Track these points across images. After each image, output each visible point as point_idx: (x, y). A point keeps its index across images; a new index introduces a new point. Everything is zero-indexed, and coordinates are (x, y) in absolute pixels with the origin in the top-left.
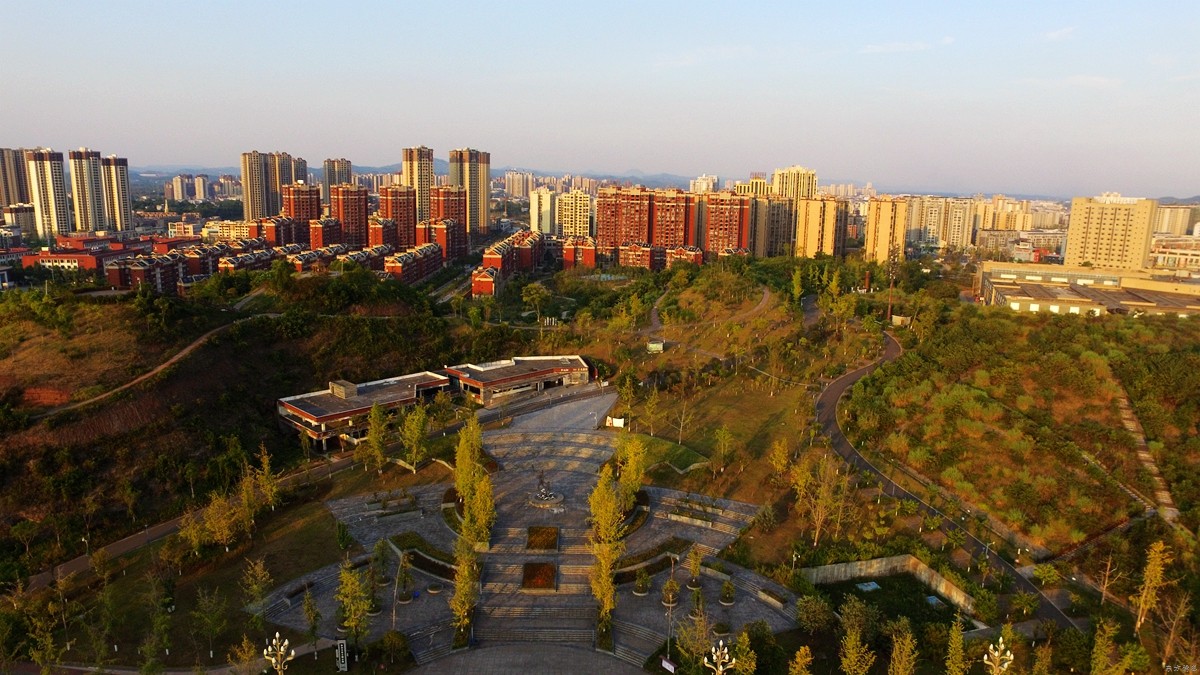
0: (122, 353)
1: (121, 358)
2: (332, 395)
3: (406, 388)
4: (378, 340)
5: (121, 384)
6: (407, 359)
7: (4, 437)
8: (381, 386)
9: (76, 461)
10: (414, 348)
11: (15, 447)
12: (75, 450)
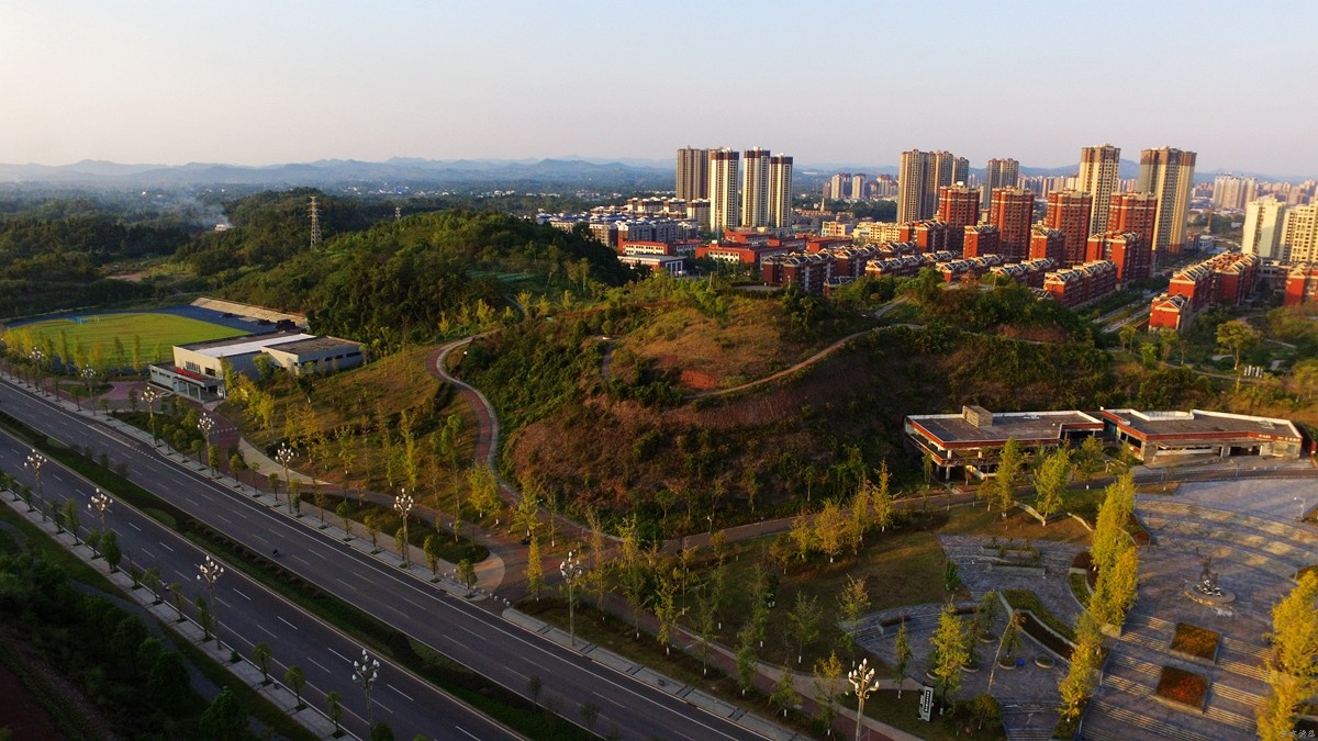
0: (766, 347)
1: (764, 352)
2: (964, 421)
3: (1049, 426)
4: (1025, 367)
5: (761, 377)
6: (1056, 394)
7: (661, 411)
8: (1020, 420)
9: (714, 444)
10: (1066, 381)
11: (668, 422)
12: (714, 434)
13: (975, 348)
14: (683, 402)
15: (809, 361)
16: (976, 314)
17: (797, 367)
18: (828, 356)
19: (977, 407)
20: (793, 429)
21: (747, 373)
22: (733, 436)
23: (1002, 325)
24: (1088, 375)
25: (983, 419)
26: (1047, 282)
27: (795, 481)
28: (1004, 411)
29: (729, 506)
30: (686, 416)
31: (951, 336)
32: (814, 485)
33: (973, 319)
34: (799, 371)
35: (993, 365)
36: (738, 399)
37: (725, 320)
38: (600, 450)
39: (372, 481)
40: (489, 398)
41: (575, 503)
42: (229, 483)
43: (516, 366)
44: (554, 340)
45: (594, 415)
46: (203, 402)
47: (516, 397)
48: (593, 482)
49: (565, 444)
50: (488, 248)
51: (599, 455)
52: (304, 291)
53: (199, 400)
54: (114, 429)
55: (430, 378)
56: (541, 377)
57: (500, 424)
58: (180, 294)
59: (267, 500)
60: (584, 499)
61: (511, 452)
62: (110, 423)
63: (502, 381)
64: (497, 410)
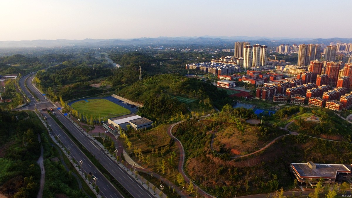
0: (254, 142)
1: (253, 144)
2: (307, 165)
3: (333, 170)
4: (328, 149)
5: (252, 152)
6: (337, 158)
7: (225, 161)
8: (324, 166)
9: (238, 172)
10: (340, 154)
11: (227, 164)
12: (238, 169)
13: (313, 142)
14: (231, 159)
15: (265, 147)
16: (314, 131)
17: (262, 149)
18: (271, 146)
19: (312, 162)
20: (260, 168)
21: (248, 151)
22: (243, 170)
23: (322, 134)
24: (348, 153)
25: (313, 167)
26: (341, 99)
27: (259, 184)
28: (320, 163)
29: (241, 191)
30: (232, 163)
31: (306, 138)
32: (264, 186)
33: (313, 132)
34: (263, 150)
35: (318, 148)
36: (245, 159)
37: (244, 133)
38: (209, 170)
39: (154, 169)
40: (183, 145)
41: (202, 184)
42: (121, 165)
43: (190, 136)
44: (199, 130)
45: (208, 160)
46: (115, 135)
47: (189, 146)
48: (207, 179)
49: (201, 167)
50: (184, 90)
51: (209, 171)
52: (138, 96)
53: (114, 134)
54: (95, 143)
55: (168, 136)
56: (196, 141)
57: (185, 154)
58: (109, 92)
59: (130, 173)
60: (205, 183)
61: (188, 165)
62: (94, 141)
63: (186, 139)
64: (184, 148)
